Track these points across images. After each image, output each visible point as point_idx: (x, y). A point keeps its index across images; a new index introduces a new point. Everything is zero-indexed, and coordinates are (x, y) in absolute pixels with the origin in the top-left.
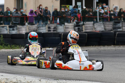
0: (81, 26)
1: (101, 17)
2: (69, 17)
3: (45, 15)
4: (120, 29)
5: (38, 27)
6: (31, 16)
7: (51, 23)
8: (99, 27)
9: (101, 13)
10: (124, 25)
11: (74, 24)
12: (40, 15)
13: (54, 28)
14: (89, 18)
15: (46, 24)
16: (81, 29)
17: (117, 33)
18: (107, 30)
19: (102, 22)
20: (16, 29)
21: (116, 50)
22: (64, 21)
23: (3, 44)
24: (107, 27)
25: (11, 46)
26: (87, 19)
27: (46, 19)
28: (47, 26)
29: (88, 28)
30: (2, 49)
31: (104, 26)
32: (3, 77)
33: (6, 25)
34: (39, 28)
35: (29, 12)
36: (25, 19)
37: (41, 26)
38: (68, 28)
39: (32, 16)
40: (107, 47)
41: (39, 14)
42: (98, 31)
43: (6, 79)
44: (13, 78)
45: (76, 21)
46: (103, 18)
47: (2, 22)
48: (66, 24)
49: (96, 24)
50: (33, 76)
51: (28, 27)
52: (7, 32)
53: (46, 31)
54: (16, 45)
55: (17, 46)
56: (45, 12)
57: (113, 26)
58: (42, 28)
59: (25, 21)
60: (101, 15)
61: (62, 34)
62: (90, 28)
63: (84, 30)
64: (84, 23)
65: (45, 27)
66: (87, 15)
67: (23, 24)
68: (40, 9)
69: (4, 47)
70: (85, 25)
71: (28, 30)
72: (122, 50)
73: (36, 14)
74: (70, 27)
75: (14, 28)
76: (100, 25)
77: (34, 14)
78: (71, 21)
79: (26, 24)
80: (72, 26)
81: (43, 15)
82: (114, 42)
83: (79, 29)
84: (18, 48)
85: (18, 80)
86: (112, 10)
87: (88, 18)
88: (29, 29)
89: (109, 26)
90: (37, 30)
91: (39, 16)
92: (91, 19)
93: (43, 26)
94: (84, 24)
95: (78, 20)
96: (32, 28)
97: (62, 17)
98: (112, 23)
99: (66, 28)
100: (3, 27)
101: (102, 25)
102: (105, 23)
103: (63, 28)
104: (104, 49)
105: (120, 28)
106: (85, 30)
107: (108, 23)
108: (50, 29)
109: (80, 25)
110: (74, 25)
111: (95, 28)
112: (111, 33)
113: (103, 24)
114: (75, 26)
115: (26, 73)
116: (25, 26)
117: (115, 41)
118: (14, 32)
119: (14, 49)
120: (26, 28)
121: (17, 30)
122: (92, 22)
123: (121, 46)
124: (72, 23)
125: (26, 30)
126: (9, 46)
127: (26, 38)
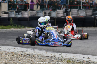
2: (60, 5)
3: (42, 4)
5: (37, 13)
6: (32, 5)
7: (46, 10)
8: (82, 13)
9: (83, 3)
11: (64, 11)
13: (49, 13)
14: (75, 6)
15: (43, 10)
16: (68, 14)
18: (88, 16)
19: (84, 10)
20: (21, 14)
21: (96, 31)
22: (56, 8)
23: (12, 24)
25: (18, 26)
26: (73, 7)
27: (43, 6)
28: (43, 12)
29: (74, 14)
30: (12, 28)
31: (86, 13)
32: (18, 50)
33: (13, 11)
37: (39, 11)
38: (59, 13)
39: (32, 4)
40: (89, 28)
41: (38, 3)
42: (81, 16)
43: (21, 52)
44: (26, 51)
45: (65, 8)
46: (85, 7)
47: (10, 8)
48: (58, 10)
49: (79, 11)
51: (29, 12)
52: (14, 16)
54: (22, 25)
56: (42, 2)
57: (92, 12)
58: (40, 13)
59: (27, 8)
60: (83, 4)
61: (56, 18)
64: (71, 10)
65: (42, 12)
67: (26, 10)
69: (13, 27)
70: (72, 12)
71: (29, 14)
75: (19, 13)
76: (83, 12)
78: (61, 9)
79: (28, 10)
80: (62, 12)
82: (94, 25)
84: (23, 28)
85: (30, 53)
88: (30, 14)
89: (89, 12)
90: (36, 15)
93: (41, 12)
94: (70, 11)
95: (66, 8)
96: (32, 13)
97: (55, 5)
98: (91, 10)
99: (57, 13)
100: (11, 12)
102: (86, 10)
103: (55, 14)
104: (87, 30)
107: (88, 10)
108: (46, 14)
109: (68, 11)
111: (79, 14)
112: (92, 18)
113: (85, 11)
114: (64, 12)
116: (27, 12)
117: (95, 23)
118: (19, 16)
119: (20, 28)
122: (77, 10)
124: (62, 10)
125: (28, 14)
126: (17, 26)
127: (29, 21)
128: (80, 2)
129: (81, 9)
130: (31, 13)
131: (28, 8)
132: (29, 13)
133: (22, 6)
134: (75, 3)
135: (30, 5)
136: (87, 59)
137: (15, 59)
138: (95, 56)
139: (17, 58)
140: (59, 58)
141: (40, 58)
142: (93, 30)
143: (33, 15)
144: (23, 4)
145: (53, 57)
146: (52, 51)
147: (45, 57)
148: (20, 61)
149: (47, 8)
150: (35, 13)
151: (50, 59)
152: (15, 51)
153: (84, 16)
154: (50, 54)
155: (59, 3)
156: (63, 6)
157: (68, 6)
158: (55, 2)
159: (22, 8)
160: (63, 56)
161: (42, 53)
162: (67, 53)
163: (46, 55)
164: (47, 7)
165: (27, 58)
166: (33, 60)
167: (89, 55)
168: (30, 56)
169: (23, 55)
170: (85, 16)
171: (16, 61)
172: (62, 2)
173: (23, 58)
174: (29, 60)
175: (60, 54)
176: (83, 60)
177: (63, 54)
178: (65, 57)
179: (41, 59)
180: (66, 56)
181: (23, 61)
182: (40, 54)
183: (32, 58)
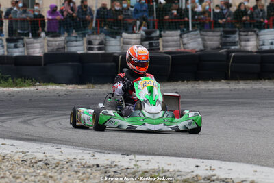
0: (155, 38)
1: (196, 20)
2: (130, 21)
3: (81, 16)
4: (236, 45)
5: (67, 42)
6: (52, 19)
7: (93, 33)
8: (193, 43)
9: (196, 12)
10: (243, 37)
11: (142, 35)
12: (71, 16)
13: (100, 44)
14: (172, 22)
15: (84, 35)
16: (154, 45)
17: (233, 54)
18: (209, 49)
19: (198, 32)
20: (21, 45)
21: (231, 90)
22: (121, 29)
24: (208, 43)
25: (13, 81)
26: (167, 24)
27: (83, 24)
28: (85, 39)
29: (171, 43)
31: (204, 40)
32: (14, 149)
34: (68, 44)
35: (49, 9)
36: (40, 25)
37: (73, 39)
38: (128, 43)
39: (54, 17)
40: (213, 82)
42: (190, 49)
43: (23, 153)
44: (36, 151)
45: (145, 28)
46: (200, 23)
48: (124, 35)
49: (185, 35)
50: (76, 146)
51: (46, 41)
52: (4, 51)
53: (84, 50)
54: (25, 78)
55: (26, 81)
56: (80, 10)
57: (221, 39)
58: (75, 43)
60: (196, 17)
61: (120, 56)
62: (174, 43)
63: (161, 47)
64: (162, 32)
65: (82, 40)
66: (167, 17)
68: (71, 5)
70: (164, 38)
71: (46, 47)
72: (244, 89)
73: (63, 15)
74: (132, 40)
75: (18, 42)
76: (194, 38)
77: (58, 15)
78: (133, 30)
79: (43, 34)
80: (137, 39)
81: (77, 16)
82: (227, 74)
83: (151, 45)
84: (29, 85)
85: (47, 155)
86: (217, 6)
87: (169, 23)
88: (48, 46)
89: (213, 40)
91: (68, 19)
92: (176, 25)
93: (78, 39)
94: (161, 36)
95: (148, 26)
96: (54, 43)
97: (117, 19)
98: (219, 34)
99: (124, 43)
101: (198, 38)
102: (204, 33)
103: (119, 44)
104: (207, 88)
105: (234, 44)
106: (164, 47)
107: (210, 33)
108: (92, 46)
109: (153, 37)
110: (140, 37)
111: (184, 44)
112: (221, 55)
113: (201, 35)
114: (143, 40)
115: (60, 140)
116: (39, 40)
117: (228, 71)
118: (17, 52)
119: (21, 87)
120: (41, 42)
121: (24, 46)
122: (179, 32)
123: (242, 82)
124: (137, 33)
125: (42, 47)
126: (10, 80)
127: (45, 65)
128: (187, 10)
129: (188, 29)
130: (50, 44)
131: (43, 30)
132: (46, 44)
133: (26, 23)
134: (173, 14)
135: (46, 21)
136: (207, 170)
137: (5, 174)
138: (228, 163)
139: (11, 171)
140: (128, 168)
141: (75, 169)
142: (222, 89)
143: (56, 47)
144: (28, 19)
145: (111, 167)
146: (109, 150)
147: (89, 167)
148: (19, 180)
149: (93, 29)
150: (63, 42)
151: (102, 173)
152: (6, 152)
153: (197, 49)
154: (103, 159)
155: (128, 15)
156: (138, 23)
157: (154, 23)
158: (116, 10)
159: (25, 30)
160: (139, 163)
161: (79, 157)
162: (150, 154)
163: (92, 162)
164: (94, 25)
165: (39, 171)
166: (56, 176)
167: (211, 159)
168: (47, 164)
169: (29, 162)
170: (201, 51)
171: (7, 180)
172: (136, 11)
173: (28, 171)
174: (44, 175)
175: (132, 157)
176: (194, 174)
177: (139, 157)
178: (144, 167)
179: (77, 172)
180: (147, 164)
181: (26, 179)
182: (75, 158)
183: (54, 171)
